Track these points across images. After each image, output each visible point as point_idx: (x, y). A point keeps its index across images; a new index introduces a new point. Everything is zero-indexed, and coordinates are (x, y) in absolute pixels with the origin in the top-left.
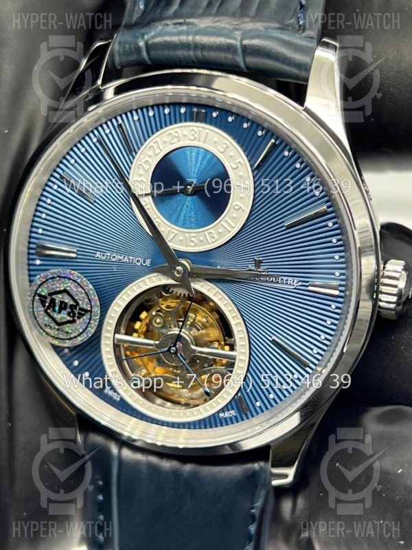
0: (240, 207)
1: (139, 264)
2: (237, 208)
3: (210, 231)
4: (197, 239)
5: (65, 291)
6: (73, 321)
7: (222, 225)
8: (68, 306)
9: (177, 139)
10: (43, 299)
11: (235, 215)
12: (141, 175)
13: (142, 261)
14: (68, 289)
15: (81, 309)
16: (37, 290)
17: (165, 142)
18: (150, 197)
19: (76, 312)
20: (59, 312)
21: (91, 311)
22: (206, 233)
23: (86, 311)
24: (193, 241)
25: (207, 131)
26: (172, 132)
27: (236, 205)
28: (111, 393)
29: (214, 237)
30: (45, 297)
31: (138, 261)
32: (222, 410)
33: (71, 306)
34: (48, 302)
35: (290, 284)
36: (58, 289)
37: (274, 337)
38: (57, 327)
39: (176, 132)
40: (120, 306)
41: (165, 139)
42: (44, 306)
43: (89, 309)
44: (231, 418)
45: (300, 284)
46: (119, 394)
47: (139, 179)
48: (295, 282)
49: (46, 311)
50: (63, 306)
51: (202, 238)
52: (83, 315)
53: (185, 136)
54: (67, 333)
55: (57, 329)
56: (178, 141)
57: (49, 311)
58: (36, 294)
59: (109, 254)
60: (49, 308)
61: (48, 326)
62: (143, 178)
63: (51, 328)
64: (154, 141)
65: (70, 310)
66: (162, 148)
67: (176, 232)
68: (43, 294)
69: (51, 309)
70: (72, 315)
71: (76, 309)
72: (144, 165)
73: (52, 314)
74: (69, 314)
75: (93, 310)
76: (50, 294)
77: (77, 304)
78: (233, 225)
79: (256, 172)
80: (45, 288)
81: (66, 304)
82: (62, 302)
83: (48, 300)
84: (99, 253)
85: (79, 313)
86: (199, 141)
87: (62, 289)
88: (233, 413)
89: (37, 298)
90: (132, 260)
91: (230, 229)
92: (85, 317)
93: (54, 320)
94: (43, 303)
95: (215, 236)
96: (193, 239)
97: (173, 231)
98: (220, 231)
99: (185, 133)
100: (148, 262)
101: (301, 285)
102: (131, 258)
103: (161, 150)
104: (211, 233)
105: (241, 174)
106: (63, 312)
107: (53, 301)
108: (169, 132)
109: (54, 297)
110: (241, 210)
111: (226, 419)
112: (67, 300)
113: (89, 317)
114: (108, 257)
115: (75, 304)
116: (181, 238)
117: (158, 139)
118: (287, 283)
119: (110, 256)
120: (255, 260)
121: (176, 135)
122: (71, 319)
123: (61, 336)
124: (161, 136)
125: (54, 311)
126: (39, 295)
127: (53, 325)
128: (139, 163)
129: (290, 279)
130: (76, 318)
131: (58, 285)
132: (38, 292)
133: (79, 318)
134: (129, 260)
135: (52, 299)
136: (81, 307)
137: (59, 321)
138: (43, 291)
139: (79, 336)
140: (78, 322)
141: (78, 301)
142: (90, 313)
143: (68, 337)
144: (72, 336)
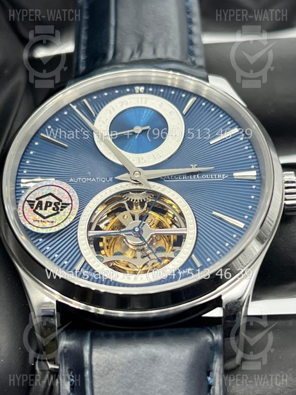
5: (50, 194)
6: (58, 213)
8: (53, 204)
10: (31, 203)
13: (106, 179)
14: (52, 192)
15: (62, 204)
16: (27, 197)
19: (60, 206)
20: (46, 209)
21: (72, 204)
23: (68, 204)
30: (34, 202)
31: (103, 180)
33: (55, 204)
34: (36, 205)
36: (44, 194)
38: (43, 220)
42: (32, 208)
43: (70, 202)
49: (34, 211)
50: (48, 204)
52: (65, 207)
53: (131, 101)
54: (52, 222)
55: (44, 222)
57: (37, 210)
60: (36, 208)
61: (36, 220)
63: (38, 221)
65: (54, 207)
68: (32, 200)
69: (39, 208)
70: (56, 209)
71: (59, 204)
73: (39, 212)
74: (54, 209)
76: (37, 199)
77: (61, 201)
81: (51, 203)
82: (47, 202)
83: (36, 203)
84: (71, 179)
85: (62, 207)
87: (47, 193)
89: (26, 203)
92: (67, 208)
93: (40, 215)
94: (32, 206)
100: (111, 179)
102: (97, 178)
106: (48, 208)
107: (40, 203)
109: (40, 200)
112: (53, 200)
113: (70, 208)
115: (58, 201)
122: (56, 212)
123: (47, 226)
126: (28, 201)
127: (41, 219)
130: (59, 211)
132: (27, 199)
133: (61, 210)
134: (96, 180)
135: (39, 201)
136: (63, 202)
137: (46, 215)
138: (31, 198)
139: (62, 222)
140: (62, 213)
141: (61, 199)
142: (71, 205)
143: (54, 225)
144: (56, 224)
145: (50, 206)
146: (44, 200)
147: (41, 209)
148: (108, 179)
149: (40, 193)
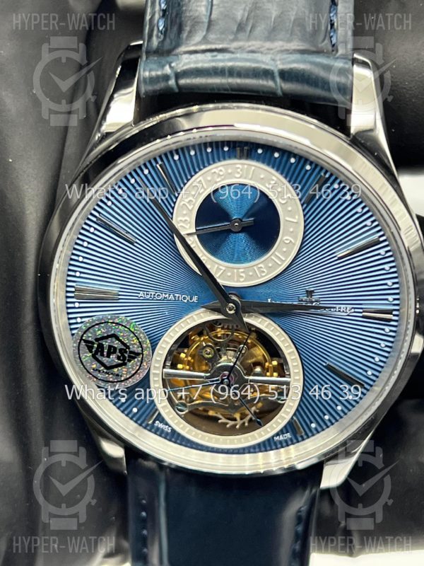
0: (291, 241)
1: (185, 301)
2: (288, 242)
3: (259, 266)
4: (246, 274)
5: (114, 336)
6: (124, 364)
7: (272, 259)
8: (118, 351)
9: (223, 177)
10: (89, 345)
11: (285, 249)
12: (185, 215)
13: (188, 298)
14: (116, 334)
15: (131, 352)
16: (82, 336)
17: (209, 181)
18: (196, 237)
19: (126, 355)
20: (108, 356)
21: (142, 354)
22: (255, 268)
23: (138, 354)
24: (242, 277)
25: (253, 168)
26: (216, 170)
27: (286, 240)
28: (161, 426)
29: (264, 272)
30: (93, 343)
31: (185, 298)
32: (277, 434)
33: (120, 351)
34: (96, 347)
35: (343, 312)
36: (106, 335)
37: (328, 362)
38: (105, 371)
39: (221, 171)
40: (168, 343)
41: (209, 178)
42: (91, 351)
43: (140, 352)
44: (286, 441)
45: (353, 310)
46: (170, 426)
47: (183, 219)
48: (348, 309)
49: (94, 356)
50: (112, 350)
51: (251, 274)
52: (134, 358)
53: (230, 174)
54: (118, 375)
55: (106, 373)
56: (223, 180)
57: (97, 356)
58: (81, 339)
59: (153, 293)
60: (96, 353)
61: (97, 370)
62: (187, 218)
63: (99, 371)
64: (198, 180)
65: (120, 355)
66: (205, 187)
67: (224, 268)
68: (90, 339)
69: (99, 354)
70: (122, 358)
72: (188, 205)
73: (100, 359)
74: (118, 358)
75: (144, 353)
76: (97, 340)
77: (128, 347)
78: (284, 259)
79: (305, 206)
80: (91, 333)
81: (115, 348)
82: (110, 347)
83: (96, 346)
84: (141, 292)
85: (129, 356)
86: (245, 178)
87: (110, 333)
88: (288, 435)
89: (83, 343)
90: (179, 297)
91: (280, 263)
92: (136, 360)
93: (102, 364)
94: (90, 349)
95: (265, 270)
96: (242, 274)
97: (221, 267)
98: (270, 265)
99: (230, 171)
100: (195, 299)
101: (355, 312)
102: (177, 295)
103: (205, 190)
104: (261, 267)
105: (290, 209)
106: (112, 356)
107: (101, 346)
108: (213, 171)
109: (101, 342)
110: (291, 244)
111: (281, 442)
112: (117, 344)
113: (140, 359)
114: (152, 296)
116: (229, 274)
118: (339, 311)
119: (154, 295)
120: (307, 291)
121: (221, 173)
122: (121, 362)
123: (111, 379)
124: (204, 175)
125: (102, 355)
126: (86, 341)
127: (102, 369)
128: (183, 203)
129: (342, 306)
130: (126, 361)
131: (105, 331)
132: (84, 338)
133: (129, 361)
134: (175, 297)
135: (99, 344)
136: (131, 350)
137: (108, 365)
138: (89, 337)
139: (130, 377)
140: (130, 364)
141: (128, 344)
142: (141, 356)
143: (119, 380)
144: (123, 379)
145: (115, 352)
146: (106, 344)
148: (191, 299)
149: (99, 332)
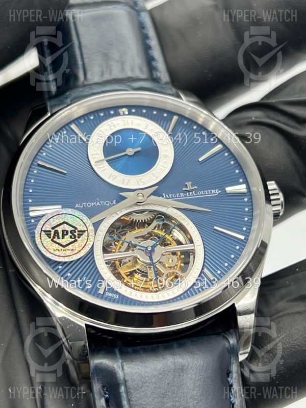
0: (167, 156)
1: (108, 205)
5: (64, 223)
6: (76, 241)
10: (48, 233)
11: (165, 160)
12: (96, 150)
13: (109, 202)
14: (66, 221)
17: (106, 130)
18: (105, 161)
19: (76, 234)
21: (87, 230)
23: (84, 231)
26: (110, 123)
27: (164, 155)
28: (110, 295)
30: (50, 231)
31: (107, 203)
33: (71, 232)
36: (59, 223)
38: (63, 249)
42: (50, 238)
43: (86, 229)
47: (95, 153)
49: (52, 240)
50: (65, 233)
51: (148, 179)
52: (82, 235)
53: (118, 124)
54: (72, 250)
56: (115, 127)
57: (55, 240)
58: (42, 230)
60: (54, 237)
61: (56, 250)
63: (59, 250)
64: (99, 130)
65: (71, 235)
68: (48, 229)
69: (56, 237)
70: (73, 237)
71: (75, 232)
73: (57, 241)
74: (71, 237)
75: (88, 230)
76: (53, 228)
77: (76, 228)
78: (166, 166)
80: (48, 225)
81: (67, 232)
82: (63, 231)
83: (52, 233)
84: (77, 204)
85: (78, 234)
87: (62, 222)
89: (43, 233)
90: (103, 203)
91: (165, 169)
92: (83, 235)
93: (59, 244)
94: (49, 235)
96: (142, 180)
98: (159, 171)
104: (153, 174)
106: (66, 237)
107: (56, 232)
109: (56, 229)
113: (86, 234)
114: (85, 206)
115: (74, 229)
116: (134, 181)
117: (101, 129)
121: (113, 124)
122: (73, 240)
123: (68, 254)
126: (44, 231)
127: (60, 248)
130: (77, 238)
131: (57, 221)
132: (43, 229)
133: (79, 237)
134: (101, 204)
135: (55, 231)
136: (79, 230)
137: (64, 244)
138: (47, 228)
139: (82, 249)
140: (79, 240)
141: (76, 226)
142: (87, 232)
143: (74, 253)
144: (76, 252)
145: (67, 234)
146: (60, 229)
147: (59, 238)
148: (112, 202)
149: (54, 222)
